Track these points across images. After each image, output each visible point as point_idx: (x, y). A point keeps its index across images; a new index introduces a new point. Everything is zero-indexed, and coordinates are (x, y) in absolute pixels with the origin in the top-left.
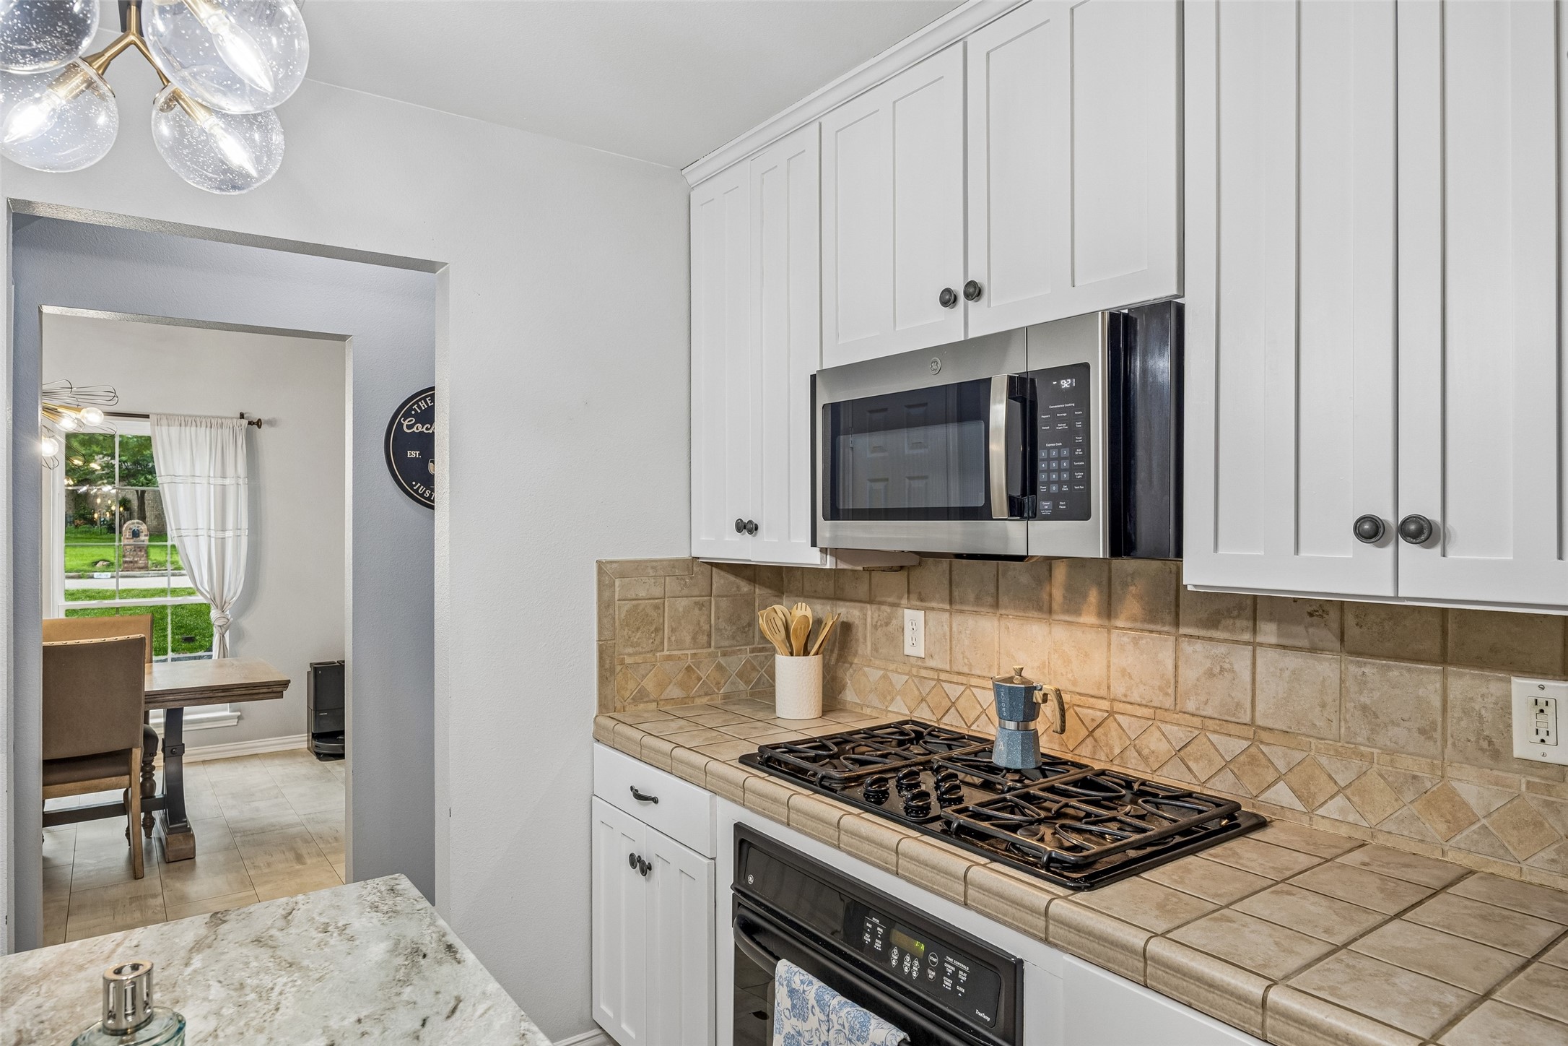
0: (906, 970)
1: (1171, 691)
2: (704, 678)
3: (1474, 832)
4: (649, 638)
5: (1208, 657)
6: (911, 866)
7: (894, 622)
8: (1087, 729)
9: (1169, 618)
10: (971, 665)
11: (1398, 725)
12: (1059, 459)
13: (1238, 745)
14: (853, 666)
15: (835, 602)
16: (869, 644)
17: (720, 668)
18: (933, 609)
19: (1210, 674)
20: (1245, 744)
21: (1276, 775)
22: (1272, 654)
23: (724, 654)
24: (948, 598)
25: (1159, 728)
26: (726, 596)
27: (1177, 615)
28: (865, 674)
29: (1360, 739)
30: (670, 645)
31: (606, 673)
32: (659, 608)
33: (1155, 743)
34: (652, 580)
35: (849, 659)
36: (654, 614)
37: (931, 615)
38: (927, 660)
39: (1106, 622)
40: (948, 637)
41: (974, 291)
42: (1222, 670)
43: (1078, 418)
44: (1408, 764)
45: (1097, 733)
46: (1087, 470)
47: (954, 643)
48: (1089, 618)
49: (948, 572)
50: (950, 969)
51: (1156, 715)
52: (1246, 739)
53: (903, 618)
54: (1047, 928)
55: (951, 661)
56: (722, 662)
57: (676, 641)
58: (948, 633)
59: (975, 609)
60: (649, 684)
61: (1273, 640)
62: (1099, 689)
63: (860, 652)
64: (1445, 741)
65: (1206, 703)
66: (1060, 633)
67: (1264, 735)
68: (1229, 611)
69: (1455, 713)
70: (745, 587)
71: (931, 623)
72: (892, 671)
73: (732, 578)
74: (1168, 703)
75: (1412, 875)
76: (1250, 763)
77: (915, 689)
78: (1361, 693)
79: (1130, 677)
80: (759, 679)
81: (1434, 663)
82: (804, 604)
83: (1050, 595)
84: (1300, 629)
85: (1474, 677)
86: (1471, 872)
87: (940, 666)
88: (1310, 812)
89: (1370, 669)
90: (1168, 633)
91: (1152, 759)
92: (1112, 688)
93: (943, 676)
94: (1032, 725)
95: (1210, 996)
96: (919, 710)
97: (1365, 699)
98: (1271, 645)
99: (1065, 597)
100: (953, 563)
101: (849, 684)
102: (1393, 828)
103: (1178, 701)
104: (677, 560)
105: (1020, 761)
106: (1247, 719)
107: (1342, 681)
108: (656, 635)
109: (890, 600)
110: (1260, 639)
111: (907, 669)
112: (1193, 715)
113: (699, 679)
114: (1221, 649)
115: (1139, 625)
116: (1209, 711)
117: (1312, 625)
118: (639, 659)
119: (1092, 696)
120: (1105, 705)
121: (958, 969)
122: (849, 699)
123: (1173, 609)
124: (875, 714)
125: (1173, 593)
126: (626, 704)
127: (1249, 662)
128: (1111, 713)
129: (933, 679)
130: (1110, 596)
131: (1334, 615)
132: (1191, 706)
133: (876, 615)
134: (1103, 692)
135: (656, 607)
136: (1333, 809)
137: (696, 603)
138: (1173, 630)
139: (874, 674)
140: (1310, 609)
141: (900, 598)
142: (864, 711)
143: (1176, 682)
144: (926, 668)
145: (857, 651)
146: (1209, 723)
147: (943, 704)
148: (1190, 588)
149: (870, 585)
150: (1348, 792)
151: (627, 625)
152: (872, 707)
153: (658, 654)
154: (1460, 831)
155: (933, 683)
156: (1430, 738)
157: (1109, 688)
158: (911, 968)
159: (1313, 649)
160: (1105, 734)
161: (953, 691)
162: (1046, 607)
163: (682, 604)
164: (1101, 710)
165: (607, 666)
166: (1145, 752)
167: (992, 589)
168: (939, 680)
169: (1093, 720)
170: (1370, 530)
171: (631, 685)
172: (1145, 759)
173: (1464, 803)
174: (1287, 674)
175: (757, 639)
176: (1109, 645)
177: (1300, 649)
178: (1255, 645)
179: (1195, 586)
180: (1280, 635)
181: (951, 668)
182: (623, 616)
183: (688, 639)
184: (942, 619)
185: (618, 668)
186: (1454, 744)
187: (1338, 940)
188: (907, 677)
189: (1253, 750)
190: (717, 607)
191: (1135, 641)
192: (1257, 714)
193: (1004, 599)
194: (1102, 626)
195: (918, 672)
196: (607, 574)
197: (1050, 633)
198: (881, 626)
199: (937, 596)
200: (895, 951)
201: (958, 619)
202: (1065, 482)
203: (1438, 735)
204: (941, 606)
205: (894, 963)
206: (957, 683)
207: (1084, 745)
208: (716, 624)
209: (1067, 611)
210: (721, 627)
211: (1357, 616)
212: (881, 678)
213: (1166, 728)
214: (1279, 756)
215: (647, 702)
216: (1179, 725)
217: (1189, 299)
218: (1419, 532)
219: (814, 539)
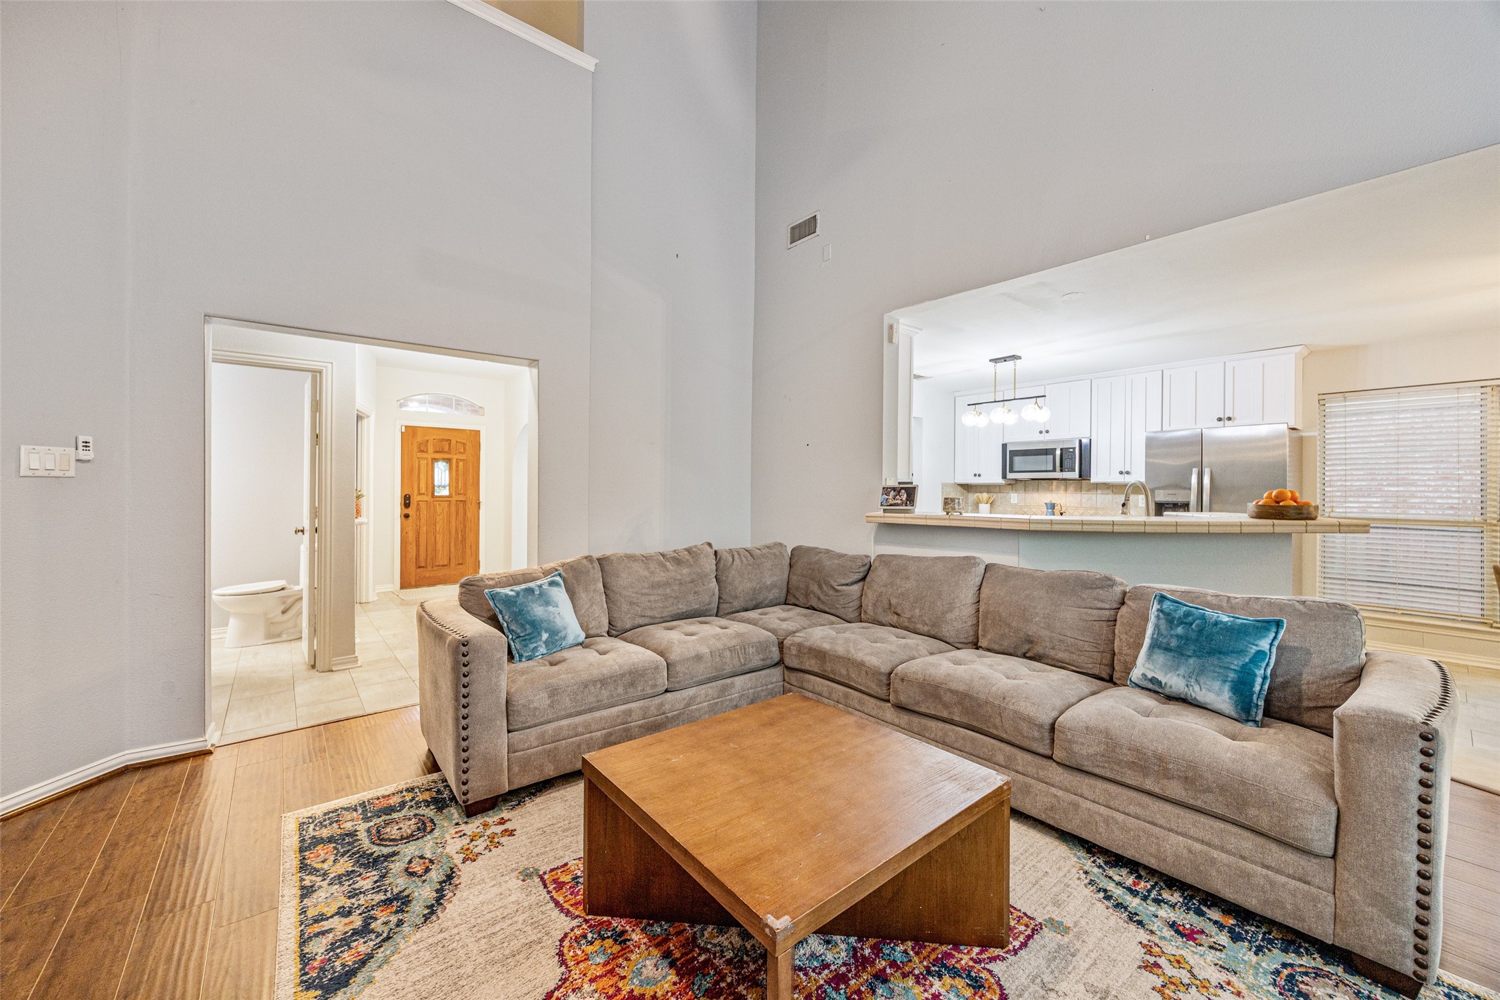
7: (1009, 496)
9: (1083, 489)
10: (1030, 504)
12: (1069, 462)
15: (995, 492)
16: (999, 502)
18: (1020, 493)
24: (1024, 490)
27: (1085, 488)
34: (954, 489)
38: (1018, 504)
41: (1047, 432)
43: (1073, 456)
46: (1075, 464)
47: (1026, 500)
48: (1062, 492)
49: (1024, 485)
53: (1011, 495)
55: (1025, 503)
58: (1024, 498)
59: (1032, 492)
66: (1054, 495)
68: (1094, 487)
71: (1019, 496)
81: (1132, 494)
82: (990, 493)
83: (1052, 488)
84: (1106, 489)
87: (1021, 505)
98: (1100, 493)
99: (1056, 488)
109: (1011, 491)
114: (1093, 494)
115: (1071, 491)
117: (1108, 489)
123: (1083, 487)
125: (1085, 484)
127: (1100, 496)
129: (1019, 508)
130: (1064, 487)
131: (1111, 486)
133: (1005, 495)
138: (1084, 491)
140: (1108, 486)
144: (1018, 506)
149: (1007, 487)
162: (1051, 491)
167: (1037, 487)
168: (1021, 508)
170: (1121, 473)
174: (1103, 497)
177: (1106, 493)
179: (1093, 483)
180: (1102, 491)
181: (1025, 505)
193: (1040, 490)
195: (1015, 507)
196: (947, 486)
197: (1052, 495)
198: (1004, 498)
199: (1021, 490)
201: (1027, 494)
202: (1070, 466)
204: (1022, 492)
209: (1057, 491)
211: (1118, 487)
217: (1092, 438)
218: (1128, 473)
219: (1004, 477)
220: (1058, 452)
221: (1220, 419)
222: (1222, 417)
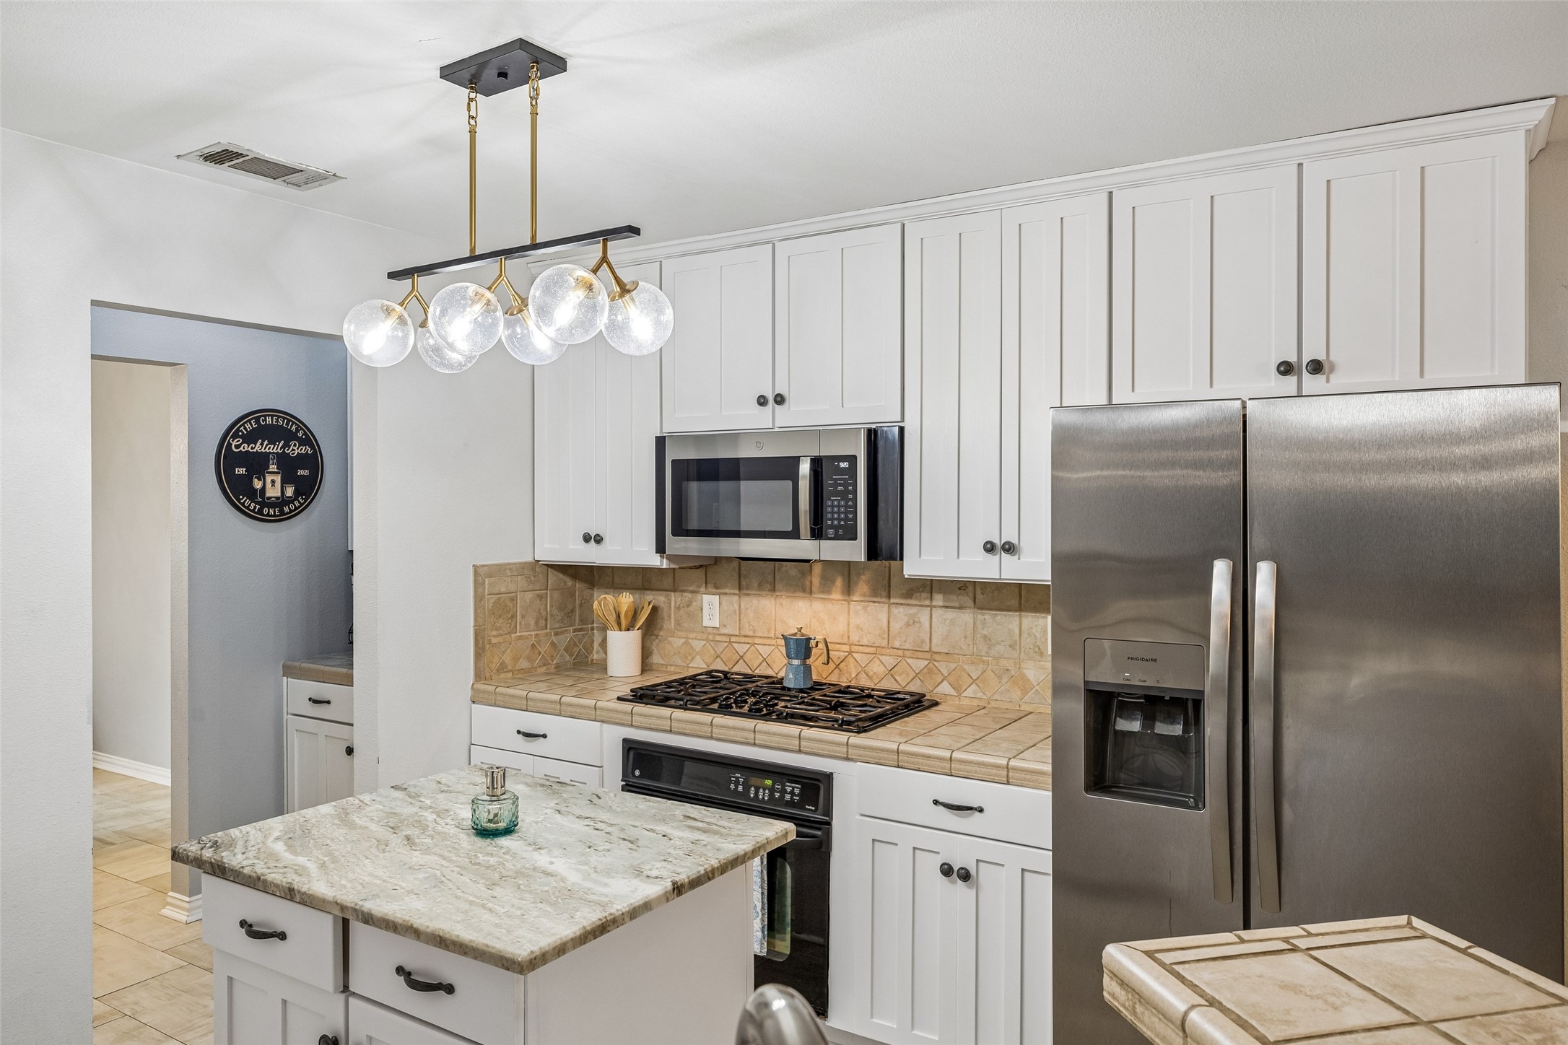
0: (761, 797)
1: (886, 636)
2: (543, 653)
3: (1032, 694)
4: (507, 623)
5: (906, 615)
6: (764, 737)
7: (694, 604)
8: (835, 664)
9: (884, 594)
10: (755, 630)
11: (1000, 644)
12: (839, 506)
13: (923, 663)
14: (659, 637)
15: (643, 592)
16: (673, 621)
17: (553, 644)
18: (726, 594)
19: (908, 625)
20: (926, 662)
21: (942, 678)
22: (940, 611)
23: (556, 634)
24: (737, 586)
25: (879, 659)
26: (557, 590)
27: (889, 591)
28: (670, 643)
29: (983, 654)
30: (521, 628)
31: (479, 652)
32: (514, 600)
33: (877, 668)
34: (510, 579)
35: (656, 632)
36: (510, 604)
37: (725, 598)
38: (721, 629)
39: (847, 598)
40: (737, 612)
41: (780, 399)
42: (914, 622)
43: (850, 485)
44: (1004, 663)
45: (840, 666)
46: (855, 513)
47: (742, 616)
48: (836, 595)
49: (737, 569)
50: (789, 789)
51: (877, 651)
52: (927, 659)
53: (702, 601)
54: (847, 751)
55: (740, 628)
56: (554, 640)
57: (525, 625)
58: (738, 610)
59: (758, 592)
60: (507, 658)
61: (941, 604)
62: (843, 638)
63: (665, 627)
64: (1020, 649)
65: (905, 642)
66: (817, 606)
67: (936, 657)
68: (918, 588)
69: (1025, 635)
70: (570, 582)
71: (724, 603)
72: (693, 638)
73: (561, 576)
74: (884, 643)
75: (1006, 716)
76: (929, 673)
77: (711, 650)
78: (983, 628)
79: (862, 630)
80: (579, 652)
81: (1016, 611)
82: (628, 594)
83: (811, 582)
84: (954, 597)
85: (1033, 617)
86: (1031, 713)
87: (731, 633)
88: (959, 695)
89: (987, 616)
90: (884, 603)
91: (875, 677)
92: (850, 638)
93: (733, 639)
94: (808, 662)
95: (928, 762)
96: (715, 664)
97: (985, 632)
98: (940, 607)
99: (821, 583)
100: (742, 565)
101: (655, 651)
102: (998, 698)
103: (890, 642)
104: (526, 563)
105: (802, 683)
106: (927, 649)
107: (975, 623)
108: (512, 621)
109: (691, 588)
110: (934, 603)
111: (705, 636)
112: (898, 649)
113: (540, 653)
114: (914, 610)
115: (867, 599)
116: (907, 646)
117: (960, 594)
118: (500, 639)
119: (838, 644)
120: (846, 648)
121: (793, 788)
122: (655, 662)
123: (887, 588)
124: (677, 671)
125: (887, 578)
126: (492, 674)
127: (928, 617)
128: (850, 653)
129: (725, 642)
130: (849, 582)
131: (971, 589)
132: (897, 644)
133: (679, 600)
134: (845, 640)
135: (512, 600)
136: (969, 693)
137: (538, 595)
138: (886, 600)
139: (678, 642)
140: (959, 586)
141: (699, 586)
142: (668, 669)
143: (889, 631)
144: (720, 635)
145: (662, 627)
146: (908, 653)
147: (734, 658)
148: (906, 577)
149: (674, 578)
150: (977, 682)
151: (493, 614)
152: (675, 665)
153: (513, 635)
154: (1027, 693)
155: (726, 644)
156: (1014, 649)
157: (848, 637)
158: (764, 795)
159: (961, 608)
160: (847, 666)
161: (742, 649)
162: (808, 590)
163: (529, 595)
164: (844, 651)
165: (480, 646)
166: (871, 674)
167: (770, 578)
168: (730, 642)
169: (839, 658)
170: (990, 548)
171: (496, 660)
172: (870, 678)
173: (1029, 680)
174: (948, 621)
175: (577, 621)
176: (849, 611)
177: (954, 608)
178: (931, 607)
179: (909, 575)
180: (945, 600)
181: (739, 633)
182: (490, 607)
183: (533, 623)
184: (732, 601)
185: (487, 646)
186: (1024, 651)
187: (977, 738)
188: (705, 642)
189: (931, 665)
190: (551, 597)
191: (865, 608)
192: (933, 645)
193: (778, 586)
194: (844, 600)
195: (713, 637)
196: (481, 574)
197: (811, 606)
198: (684, 607)
199: (729, 585)
200: (753, 789)
201: (745, 600)
202: (842, 519)
203: (1017, 648)
204: (732, 591)
205: (752, 795)
206: (745, 643)
207: (833, 674)
208: (551, 611)
209: (823, 592)
210: (554, 613)
211: (981, 589)
212: (682, 645)
213: (883, 658)
214: (944, 668)
215: (506, 672)
216: (890, 655)
217: (907, 425)
218: (1010, 548)
219: (661, 548)
220: (805, 468)
221: (1286, 369)
222: (1293, 358)
